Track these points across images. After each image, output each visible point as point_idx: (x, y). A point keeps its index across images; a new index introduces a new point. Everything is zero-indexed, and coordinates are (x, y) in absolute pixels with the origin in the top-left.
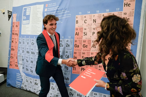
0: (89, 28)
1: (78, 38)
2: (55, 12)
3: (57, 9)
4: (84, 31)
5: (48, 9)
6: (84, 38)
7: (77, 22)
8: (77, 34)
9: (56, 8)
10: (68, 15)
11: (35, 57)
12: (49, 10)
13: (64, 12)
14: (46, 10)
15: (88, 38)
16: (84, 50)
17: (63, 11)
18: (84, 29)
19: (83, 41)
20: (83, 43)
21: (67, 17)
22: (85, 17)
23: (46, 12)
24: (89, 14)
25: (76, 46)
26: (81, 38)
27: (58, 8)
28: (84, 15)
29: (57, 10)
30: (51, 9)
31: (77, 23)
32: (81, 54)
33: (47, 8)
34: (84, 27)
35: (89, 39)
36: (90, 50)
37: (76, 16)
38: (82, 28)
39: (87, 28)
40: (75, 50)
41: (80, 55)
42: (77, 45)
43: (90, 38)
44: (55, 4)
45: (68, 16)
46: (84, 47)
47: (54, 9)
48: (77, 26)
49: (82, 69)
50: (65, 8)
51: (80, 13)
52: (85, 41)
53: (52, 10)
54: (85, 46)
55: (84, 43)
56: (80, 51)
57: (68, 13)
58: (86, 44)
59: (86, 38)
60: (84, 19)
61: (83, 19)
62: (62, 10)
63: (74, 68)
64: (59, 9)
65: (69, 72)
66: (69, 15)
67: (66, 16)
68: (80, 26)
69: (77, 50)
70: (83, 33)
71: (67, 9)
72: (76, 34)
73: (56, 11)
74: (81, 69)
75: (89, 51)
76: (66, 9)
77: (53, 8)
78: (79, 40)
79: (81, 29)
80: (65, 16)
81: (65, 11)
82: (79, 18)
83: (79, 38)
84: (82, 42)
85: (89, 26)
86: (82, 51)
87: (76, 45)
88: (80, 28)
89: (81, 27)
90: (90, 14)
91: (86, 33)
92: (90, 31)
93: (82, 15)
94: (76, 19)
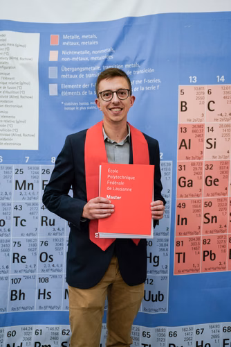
0: (222, 125)
1: (188, 158)
2: (98, 68)
3: (104, 58)
4: (207, 135)
5: (64, 53)
6: (208, 156)
7: (182, 106)
8: (185, 145)
9: (100, 55)
10: (150, 81)
11: (7, 235)
12: (66, 56)
13: (132, 69)
14: (53, 56)
15: (220, 157)
16: (208, 195)
17: (127, 66)
18: (206, 130)
19: (204, 167)
20: (205, 174)
21: (148, 88)
22: (209, 92)
23: (53, 64)
24: (221, 82)
25: (182, 184)
26: (200, 156)
27: (110, 54)
28: (207, 87)
29: (106, 62)
30: (76, 56)
31: (184, 108)
32: (200, 206)
33: (60, 48)
34: (207, 123)
35: (223, 159)
36: (225, 191)
37: (180, 87)
38: (201, 126)
39: (216, 125)
40: (181, 196)
41: (198, 211)
42: (186, 180)
43: (226, 157)
44: (94, 40)
45: (150, 85)
46: (209, 183)
47: (92, 58)
48: (183, 119)
49: (206, 254)
50: (136, 57)
51: (193, 79)
52: (209, 167)
53: (82, 59)
54: (213, 180)
55: (209, 173)
56: (196, 198)
57: (148, 76)
58: (215, 174)
59: (214, 157)
60: (207, 98)
61: (203, 98)
62: (124, 62)
63: (182, 256)
64: (112, 57)
65: (164, 272)
66: (155, 84)
67: (144, 85)
68: (195, 120)
69: (187, 196)
70: (205, 141)
71: (144, 64)
72: (181, 146)
73: (101, 63)
74: (204, 256)
75: (224, 194)
76: (140, 63)
77: (88, 52)
78: (193, 164)
79: (198, 129)
80: (136, 86)
81: (136, 69)
82: (189, 92)
83: (193, 158)
84: (201, 169)
85: (222, 120)
86: (203, 198)
87: (182, 180)
88: (194, 126)
89: (197, 123)
90: (225, 85)
91: (212, 142)
92: (226, 135)
93: (198, 86)
94: (181, 98)
